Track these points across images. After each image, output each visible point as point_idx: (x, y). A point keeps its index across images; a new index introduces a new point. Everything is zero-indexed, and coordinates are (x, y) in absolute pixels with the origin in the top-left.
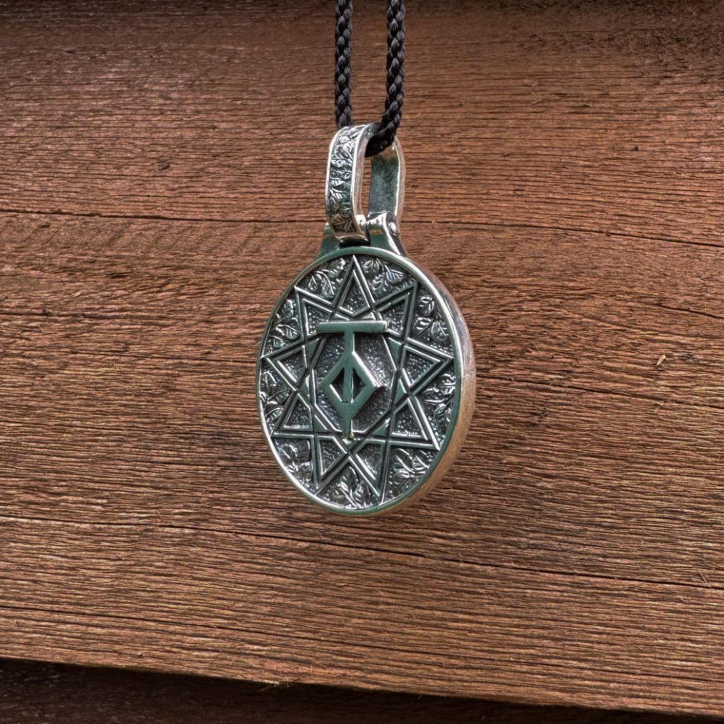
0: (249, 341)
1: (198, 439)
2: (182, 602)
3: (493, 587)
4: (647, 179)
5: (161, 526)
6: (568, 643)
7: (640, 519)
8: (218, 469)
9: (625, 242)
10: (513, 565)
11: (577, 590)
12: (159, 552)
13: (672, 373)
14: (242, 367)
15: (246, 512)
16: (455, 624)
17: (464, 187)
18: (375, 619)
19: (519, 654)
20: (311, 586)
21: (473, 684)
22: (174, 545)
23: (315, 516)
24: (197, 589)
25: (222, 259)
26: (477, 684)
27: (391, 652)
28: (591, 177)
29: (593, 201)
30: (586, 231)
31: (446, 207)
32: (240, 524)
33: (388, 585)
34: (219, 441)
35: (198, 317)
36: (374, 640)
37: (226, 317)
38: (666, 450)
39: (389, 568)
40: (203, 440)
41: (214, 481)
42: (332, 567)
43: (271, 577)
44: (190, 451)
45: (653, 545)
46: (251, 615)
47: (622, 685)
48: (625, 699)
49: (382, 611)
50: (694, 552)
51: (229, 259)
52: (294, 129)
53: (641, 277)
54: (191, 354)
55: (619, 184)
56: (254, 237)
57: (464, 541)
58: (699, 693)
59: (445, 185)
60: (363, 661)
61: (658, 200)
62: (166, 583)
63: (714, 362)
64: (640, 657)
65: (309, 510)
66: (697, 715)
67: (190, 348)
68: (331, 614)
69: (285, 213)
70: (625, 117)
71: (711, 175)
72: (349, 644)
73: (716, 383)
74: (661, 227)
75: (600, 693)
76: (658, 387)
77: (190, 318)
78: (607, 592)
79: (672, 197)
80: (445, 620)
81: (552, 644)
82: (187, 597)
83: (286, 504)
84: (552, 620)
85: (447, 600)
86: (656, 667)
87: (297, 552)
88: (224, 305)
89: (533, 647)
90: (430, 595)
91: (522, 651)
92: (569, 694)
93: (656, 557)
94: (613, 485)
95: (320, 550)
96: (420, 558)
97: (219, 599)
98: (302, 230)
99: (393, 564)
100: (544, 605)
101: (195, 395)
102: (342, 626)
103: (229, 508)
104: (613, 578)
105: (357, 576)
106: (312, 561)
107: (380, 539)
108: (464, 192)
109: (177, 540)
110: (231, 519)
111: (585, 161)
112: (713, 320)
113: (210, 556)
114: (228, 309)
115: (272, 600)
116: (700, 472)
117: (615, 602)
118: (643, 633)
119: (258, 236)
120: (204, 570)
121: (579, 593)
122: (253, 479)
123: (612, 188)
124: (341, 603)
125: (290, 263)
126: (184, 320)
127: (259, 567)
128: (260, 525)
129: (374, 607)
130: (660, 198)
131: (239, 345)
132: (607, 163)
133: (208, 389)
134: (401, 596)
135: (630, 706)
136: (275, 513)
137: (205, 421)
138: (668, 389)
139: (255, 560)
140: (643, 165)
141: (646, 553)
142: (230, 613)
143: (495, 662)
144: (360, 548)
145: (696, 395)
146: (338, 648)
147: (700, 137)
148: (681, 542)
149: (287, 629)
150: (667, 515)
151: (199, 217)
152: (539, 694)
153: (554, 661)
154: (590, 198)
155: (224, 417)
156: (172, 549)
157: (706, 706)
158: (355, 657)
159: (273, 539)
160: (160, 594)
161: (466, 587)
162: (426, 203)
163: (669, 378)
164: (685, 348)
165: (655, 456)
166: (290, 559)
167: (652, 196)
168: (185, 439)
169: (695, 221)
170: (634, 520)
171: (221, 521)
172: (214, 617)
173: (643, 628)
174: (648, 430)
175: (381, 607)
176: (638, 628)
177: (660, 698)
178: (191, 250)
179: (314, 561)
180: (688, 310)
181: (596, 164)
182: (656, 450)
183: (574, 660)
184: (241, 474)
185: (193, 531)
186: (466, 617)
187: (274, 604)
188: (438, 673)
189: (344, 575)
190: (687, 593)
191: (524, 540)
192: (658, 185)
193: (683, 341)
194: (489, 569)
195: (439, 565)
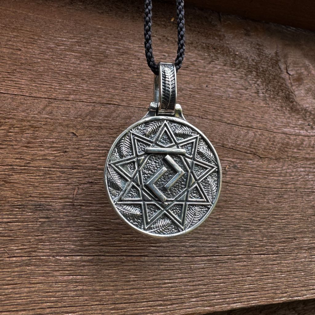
0: (51, 158)
1: (26, 208)
2: (25, 298)
3: (178, 266)
4: (212, 98)
5: (8, 257)
6: (210, 285)
7: (228, 231)
8: (40, 223)
9: (209, 122)
10: (185, 255)
11: (210, 262)
12: (8, 272)
13: (230, 173)
14: (49, 170)
15: (58, 245)
16: (165, 285)
17: (145, 93)
18: (130, 289)
19: (192, 294)
20: (96, 278)
21: (175, 311)
22: (17, 267)
23: (94, 243)
24: (34, 289)
25: (32, 115)
26: (177, 311)
27: (138, 303)
28: (193, 95)
29: (195, 105)
30: (194, 116)
31: (138, 101)
32: (55, 251)
33: (133, 272)
34: (39, 209)
35: (20, 144)
36: (130, 300)
37: (37, 145)
38: (233, 203)
39: (133, 264)
40: (30, 209)
41: (38, 230)
42: (106, 267)
43: (75, 277)
44: (22, 214)
45: (233, 240)
46: (65, 298)
47: (231, 299)
48: (232, 305)
49: (132, 284)
50: (247, 241)
51: (36, 116)
52: (64, 57)
53: (215, 135)
54: (18, 164)
55: (203, 99)
56: (49, 106)
57: (164, 247)
58: (256, 297)
59: (136, 92)
60: (126, 310)
61: (217, 107)
62: (14, 288)
63: (243, 168)
64: (235, 286)
65: (91, 240)
66: (256, 306)
67: (18, 160)
68: (108, 290)
69: (63, 96)
70: (201, 74)
71: (232, 100)
72: (118, 304)
73: (245, 176)
74: (220, 117)
75: (223, 304)
76: (227, 178)
77: (16, 145)
78: (220, 262)
79: (221, 106)
80: (160, 284)
81: (204, 287)
82: (28, 295)
83: (79, 238)
84: (202, 277)
85: (160, 275)
86: (241, 289)
87: (87, 262)
88: (35, 139)
89: (196, 290)
90: (152, 274)
91: (193, 292)
92: (212, 307)
93: (235, 245)
94: (217, 218)
95: (99, 259)
96: (146, 257)
97: (47, 292)
98: (74, 105)
99: (134, 261)
100: (198, 271)
101: (23, 185)
102: (114, 295)
103: (48, 244)
104: (222, 256)
105: (118, 270)
106: (95, 265)
107: (127, 250)
108: (145, 95)
109: (19, 264)
110: (50, 249)
111: (190, 89)
112: (241, 153)
113: (39, 270)
114: (38, 141)
115: (77, 288)
116: (245, 210)
117: (224, 265)
118: (235, 276)
119: (51, 106)
120: (36, 278)
121: (211, 264)
122: (60, 227)
123: (201, 100)
124: (112, 284)
125: (69, 120)
126: (12, 146)
127: (67, 272)
128: (66, 250)
129: (128, 283)
130: (217, 106)
131: (46, 159)
132: (198, 90)
133: (30, 182)
134: (139, 276)
135: (234, 307)
136: (74, 243)
137: (31, 198)
138: (230, 179)
139: (65, 269)
140: (210, 93)
141: (232, 244)
142: (55, 299)
143: (183, 299)
144: (118, 256)
145: (239, 181)
146: (113, 307)
147: (227, 85)
148: (242, 238)
149: (86, 302)
150: (236, 228)
151: (16, 93)
152: (201, 310)
153: (205, 294)
154: (194, 103)
155: (41, 196)
156: (16, 269)
157: (258, 301)
158: (122, 309)
159: (74, 257)
160: (11, 295)
161: (167, 268)
162: (130, 98)
163: (230, 175)
164: (233, 163)
165: (230, 205)
166: (84, 266)
167: (215, 105)
168: (19, 208)
169: (230, 116)
170: (225, 231)
171: (44, 251)
172: (45, 303)
173: (234, 274)
174: (226, 195)
175: (131, 283)
176: (233, 275)
177: (244, 302)
178: (14, 109)
179: (97, 265)
180: (233, 149)
181: (194, 91)
182: (229, 203)
183: (212, 292)
184: (53, 225)
185: (29, 258)
186: (168, 281)
187: (78, 290)
188: (160, 309)
189: (112, 270)
190: (247, 258)
191: (187, 243)
192: (216, 101)
193: (233, 160)
194: (176, 258)
195: (154, 259)
